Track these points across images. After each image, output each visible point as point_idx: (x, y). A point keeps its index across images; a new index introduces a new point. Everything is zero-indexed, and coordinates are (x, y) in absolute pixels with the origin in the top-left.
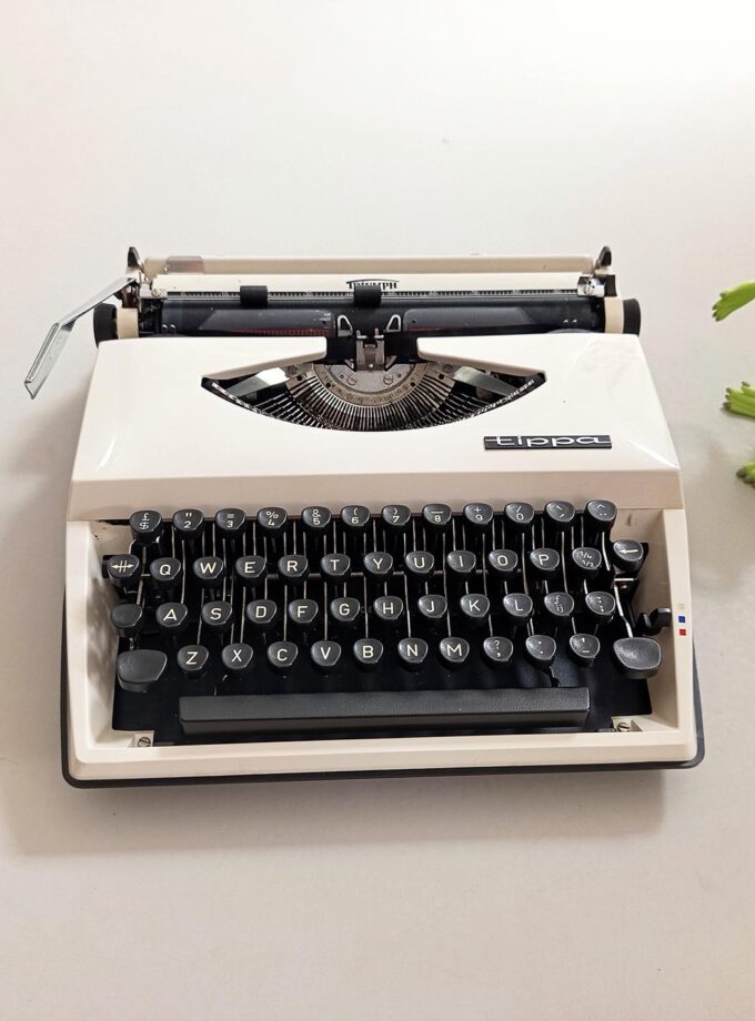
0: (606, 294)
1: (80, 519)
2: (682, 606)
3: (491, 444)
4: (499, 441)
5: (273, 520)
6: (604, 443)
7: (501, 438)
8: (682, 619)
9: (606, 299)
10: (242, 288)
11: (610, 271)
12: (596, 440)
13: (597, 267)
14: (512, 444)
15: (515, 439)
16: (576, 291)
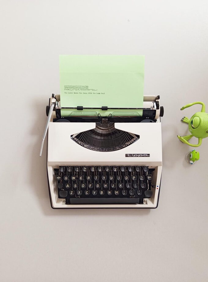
0: (157, 109)
1: (50, 166)
2: (158, 184)
3: (127, 156)
4: (128, 155)
5: (85, 170)
6: (148, 155)
7: (129, 154)
8: (158, 186)
9: (157, 110)
10: (78, 107)
11: (159, 100)
12: (147, 155)
13: (157, 99)
14: (131, 155)
15: (131, 154)
16: (150, 108)
